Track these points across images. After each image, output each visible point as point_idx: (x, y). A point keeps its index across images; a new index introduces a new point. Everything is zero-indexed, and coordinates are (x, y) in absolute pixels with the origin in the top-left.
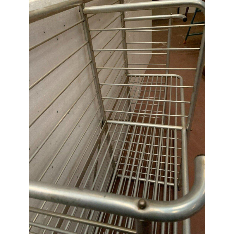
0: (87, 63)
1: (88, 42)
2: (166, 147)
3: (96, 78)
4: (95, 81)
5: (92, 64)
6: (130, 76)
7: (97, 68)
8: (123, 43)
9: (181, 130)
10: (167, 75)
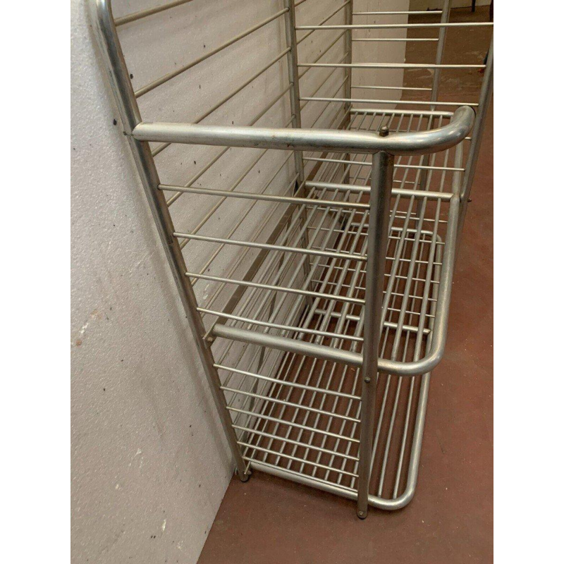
0: (280, 52)
1: (288, 11)
2: (414, 240)
3: (294, 85)
4: (293, 92)
5: (291, 56)
6: (354, 113)
7: (298, 64)
8: (345, 39)
9: (448, 201)
10: (432, 113)
